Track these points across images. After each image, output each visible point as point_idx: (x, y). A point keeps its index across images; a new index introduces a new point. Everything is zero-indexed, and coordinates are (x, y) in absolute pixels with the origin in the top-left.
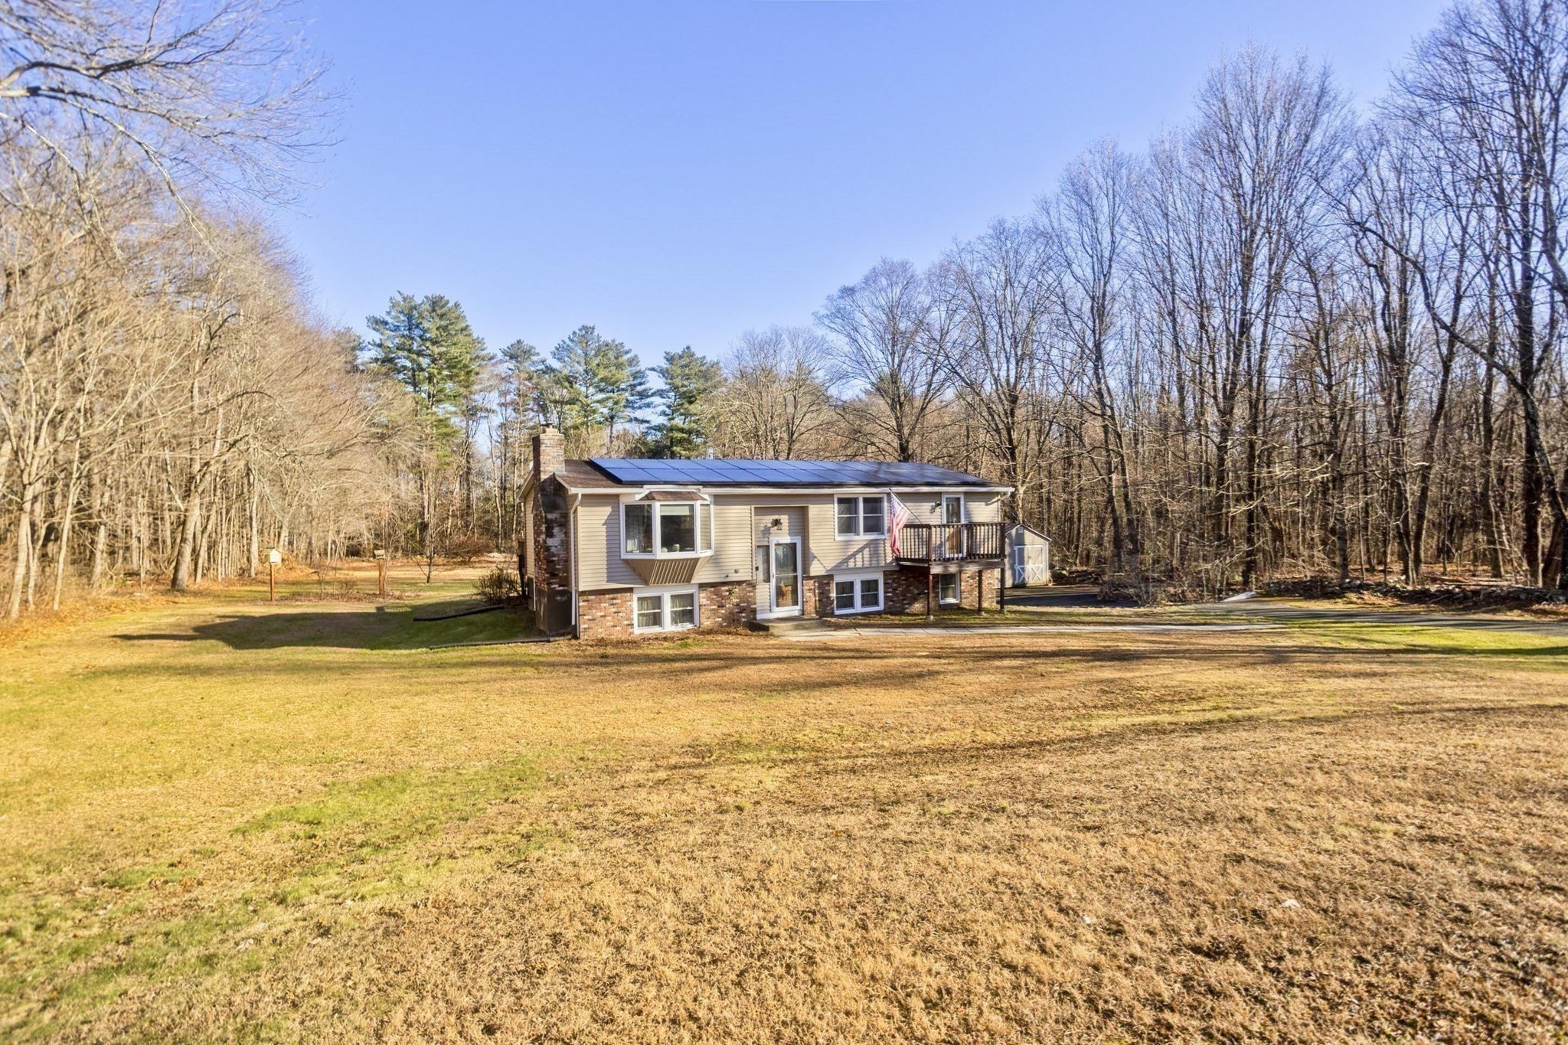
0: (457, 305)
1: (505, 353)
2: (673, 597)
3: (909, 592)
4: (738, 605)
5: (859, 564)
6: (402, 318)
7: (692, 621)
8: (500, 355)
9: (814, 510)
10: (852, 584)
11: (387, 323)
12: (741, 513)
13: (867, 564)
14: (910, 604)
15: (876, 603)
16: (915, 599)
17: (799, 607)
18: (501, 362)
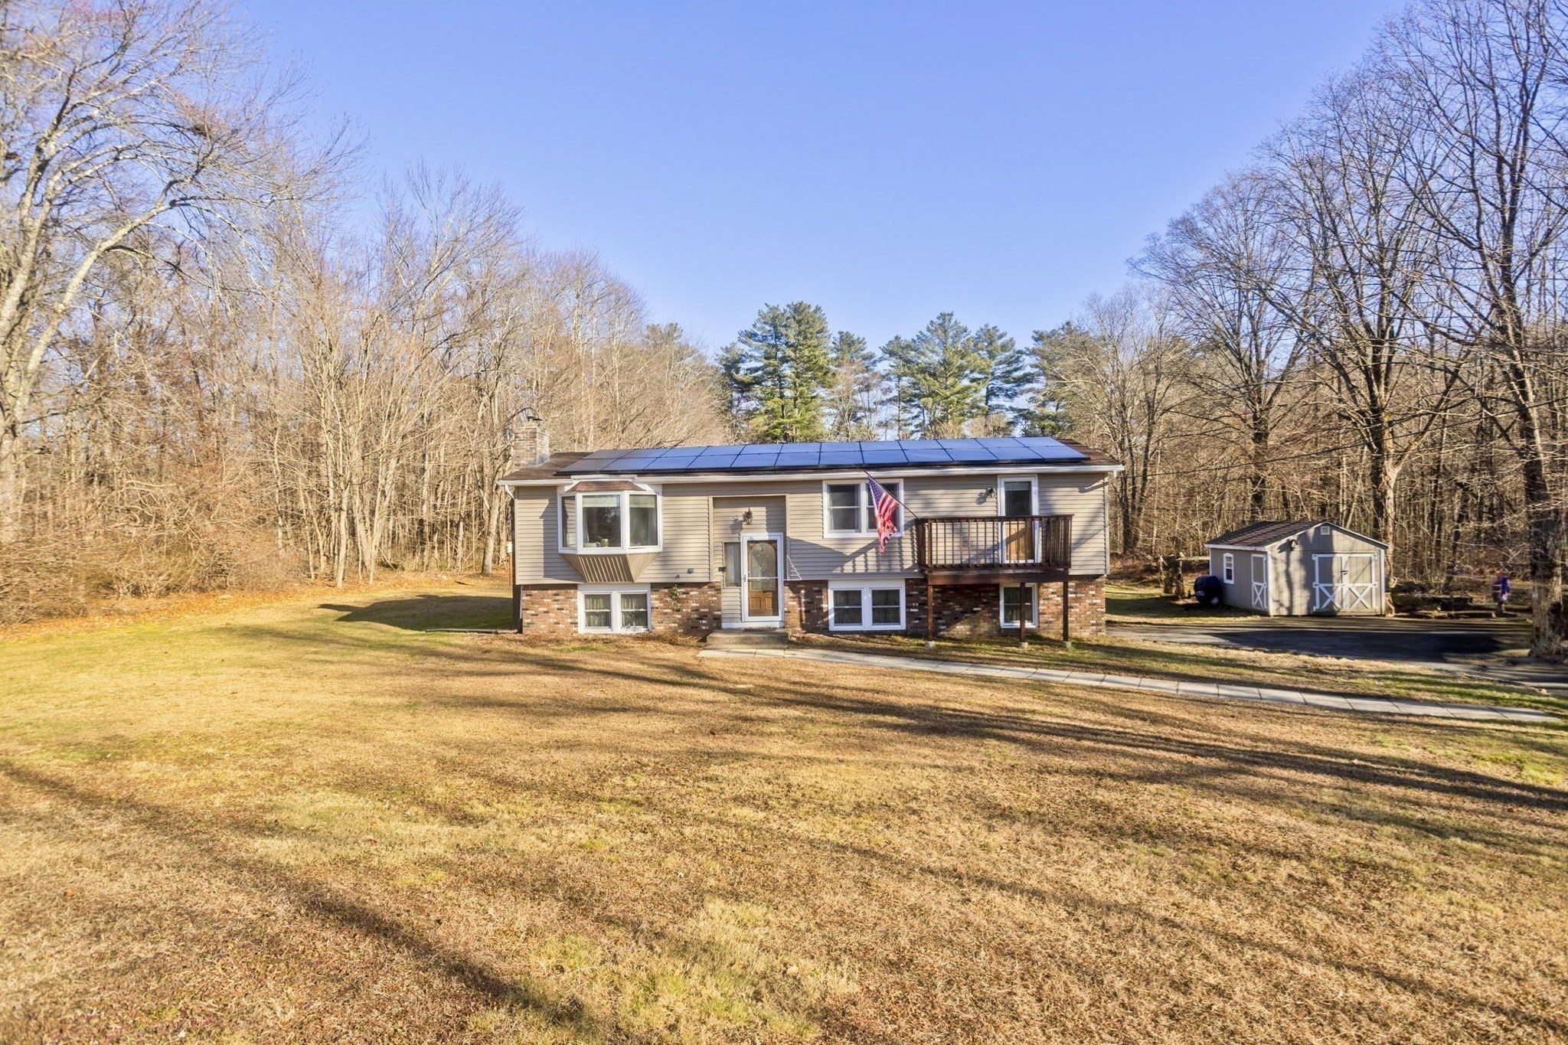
0: (818, 309)
1: (884, 350)
2: (624, 596)
3: (948, 608)
4: (696, 610)
5: (861, 569)
6: (768, 328)
7: (646, 625)
8: (879, 354)
9: (793, 501)
10: (858, 593)
11: (755, 335)
12: (697, 505)
13: (872, 568)
14: (948, 625)
15: (897, 621)
16: (956, 619)
17: (779, 618)
18: (881, 359)
